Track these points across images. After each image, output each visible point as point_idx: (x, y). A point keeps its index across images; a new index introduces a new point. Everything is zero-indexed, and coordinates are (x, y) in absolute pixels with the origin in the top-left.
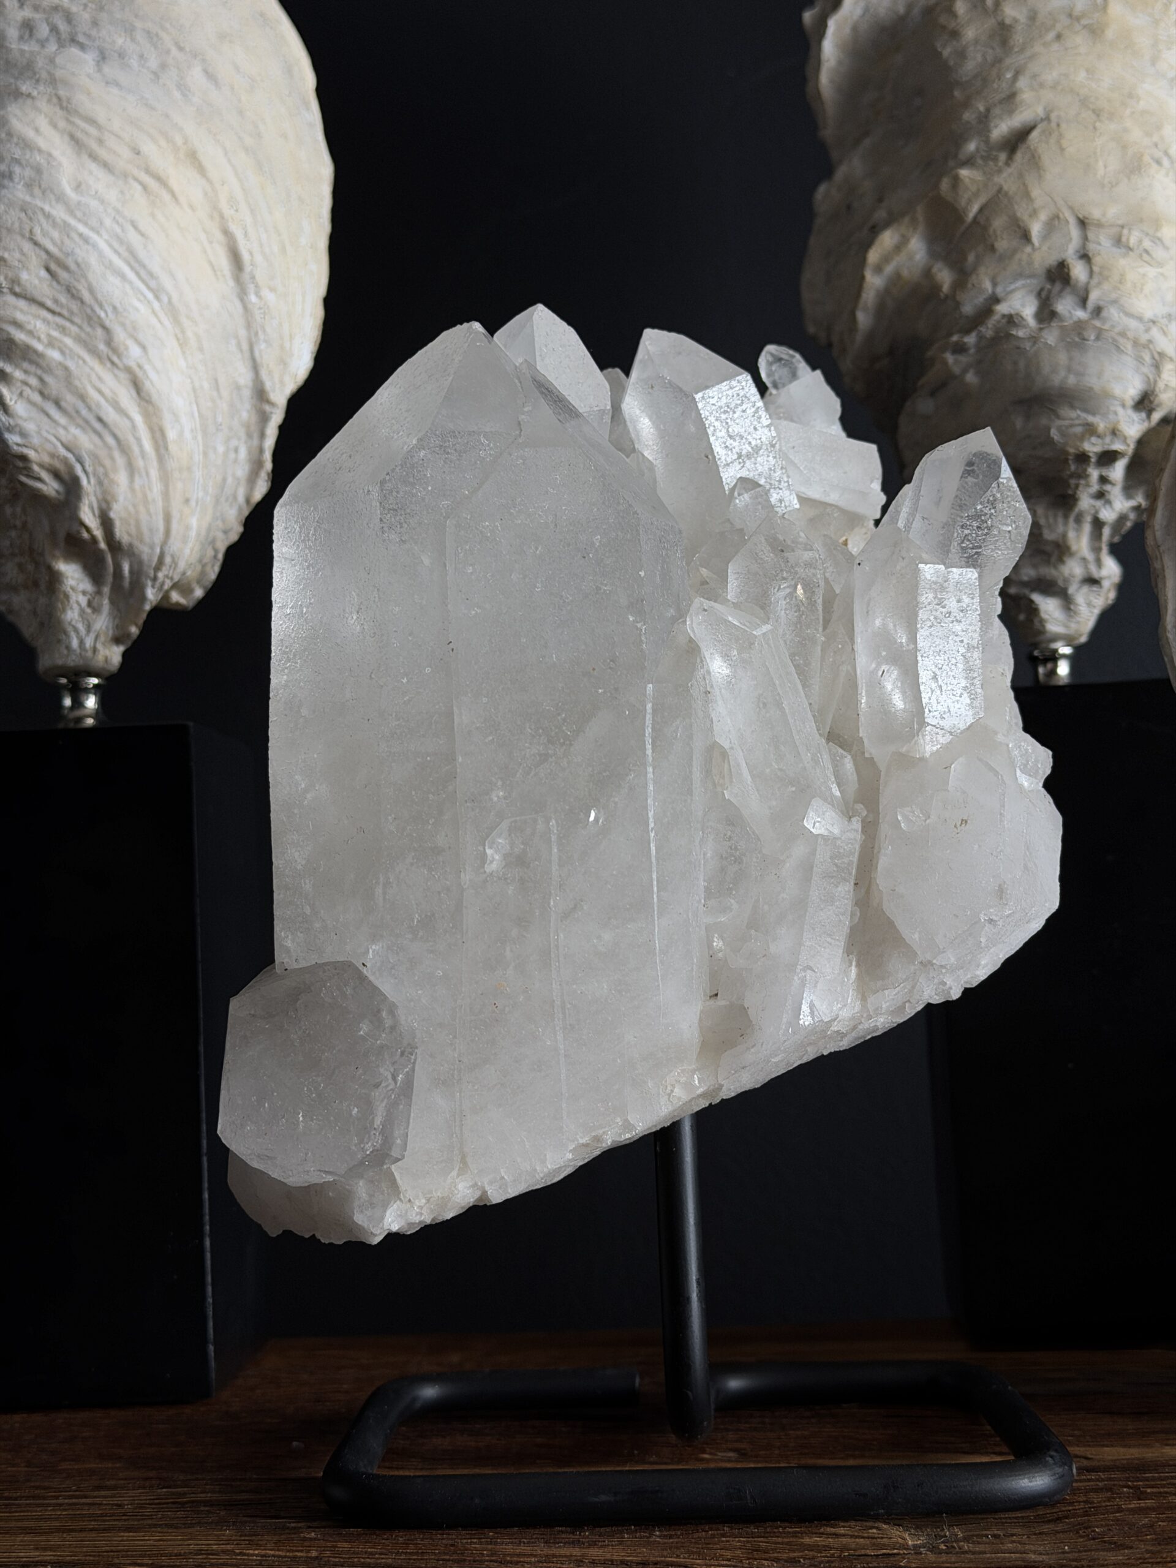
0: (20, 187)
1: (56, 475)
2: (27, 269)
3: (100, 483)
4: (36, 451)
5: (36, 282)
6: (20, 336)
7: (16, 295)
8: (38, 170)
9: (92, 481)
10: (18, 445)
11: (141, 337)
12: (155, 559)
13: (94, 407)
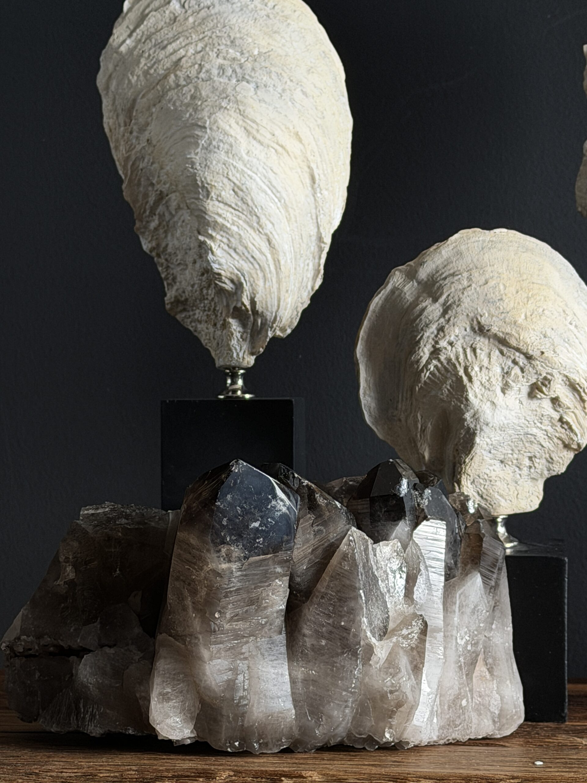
0: (222, 153)
1: (232, 281)
2: (225, 190)
3: (252, 285)
4: (225, 271)
5: (228, 196)
6: (220, 220)
7: (219, 201)
8: (231, 146)
9: (248, 284)
10: (217, 268)
11: (272, 219)
12: (273, 318)
13: (250, 252)
